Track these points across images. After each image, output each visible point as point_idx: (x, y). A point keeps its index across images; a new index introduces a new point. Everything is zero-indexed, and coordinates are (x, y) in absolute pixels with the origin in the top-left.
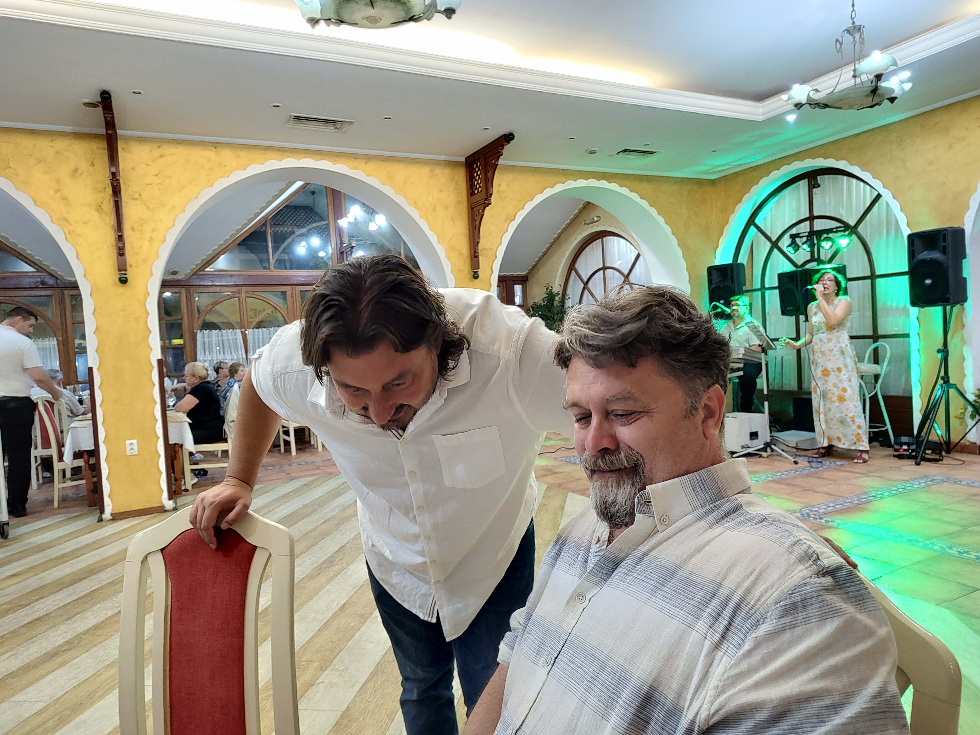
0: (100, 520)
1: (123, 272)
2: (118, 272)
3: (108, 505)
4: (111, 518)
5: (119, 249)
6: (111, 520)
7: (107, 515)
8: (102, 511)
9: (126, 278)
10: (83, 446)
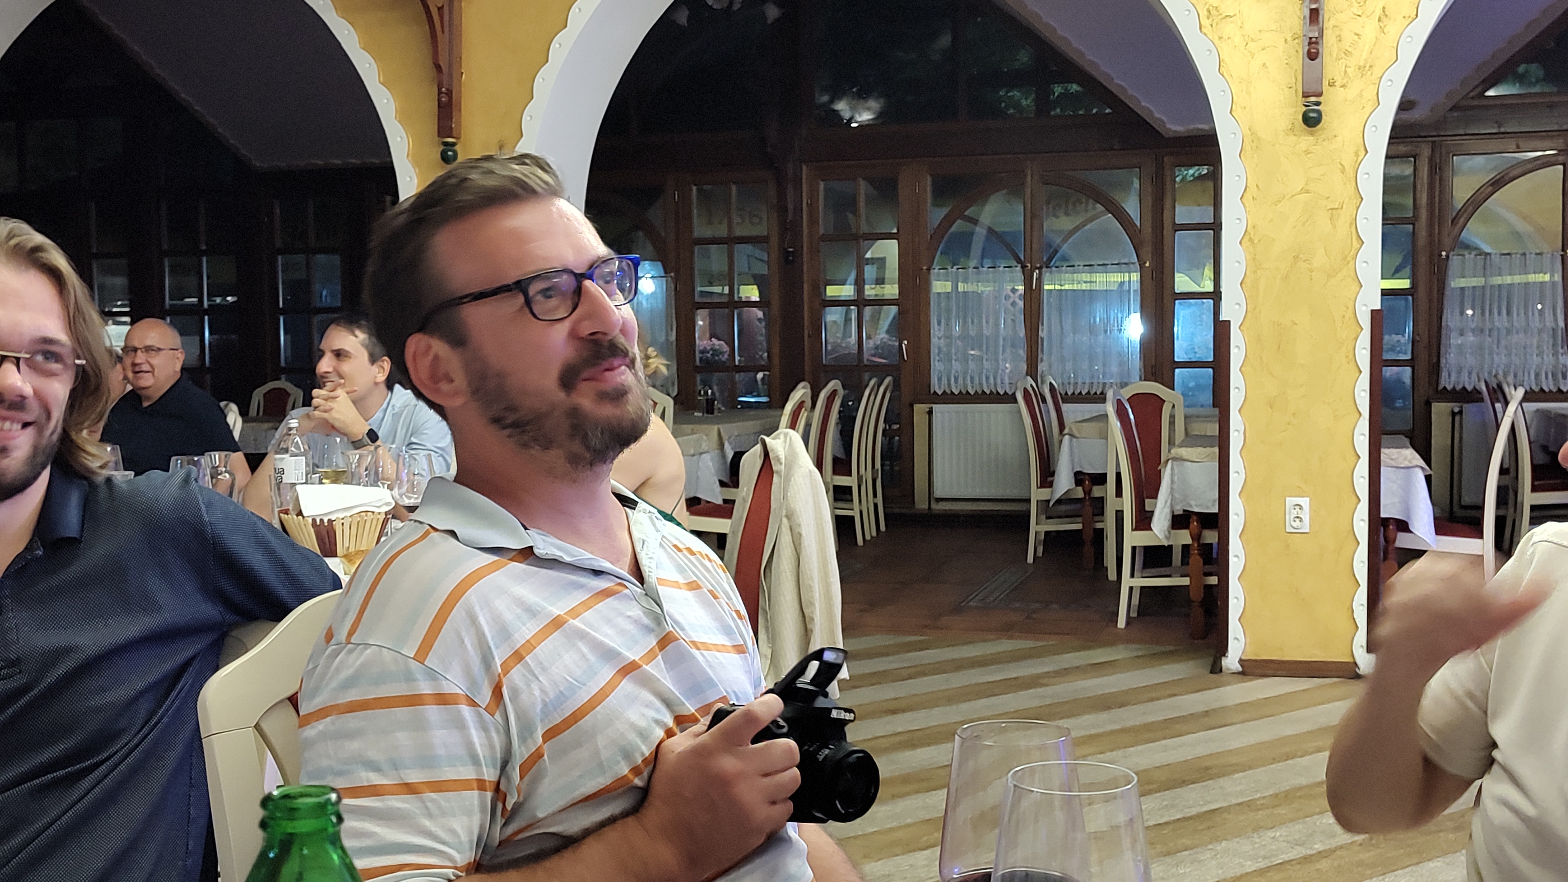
0: (1216, 668)
1: (1313, 99)
2: (1301, 100)
3: (1236, 639)
4: (1240, 669)
5: (1310, 44)
6: (1239, 673)
7: (1231, 661)
8: (1222, 649)
9: (1319, 112)
10: (1193, 503)
